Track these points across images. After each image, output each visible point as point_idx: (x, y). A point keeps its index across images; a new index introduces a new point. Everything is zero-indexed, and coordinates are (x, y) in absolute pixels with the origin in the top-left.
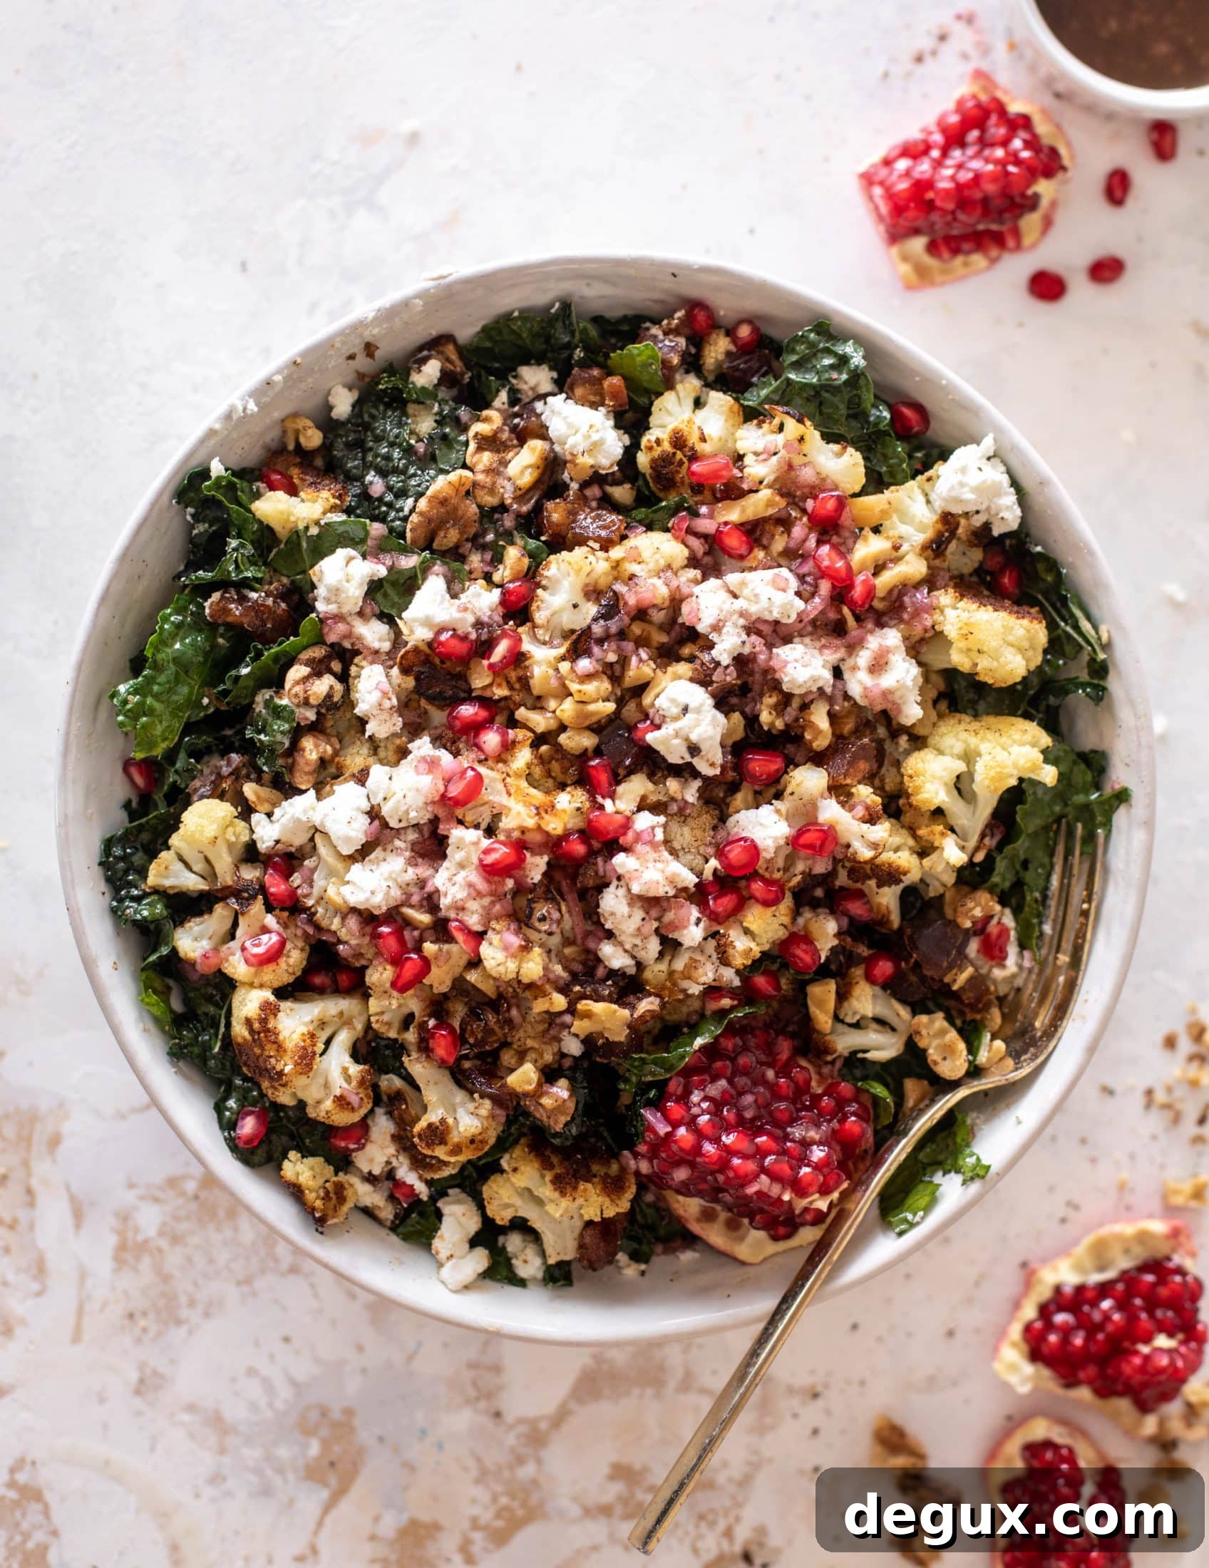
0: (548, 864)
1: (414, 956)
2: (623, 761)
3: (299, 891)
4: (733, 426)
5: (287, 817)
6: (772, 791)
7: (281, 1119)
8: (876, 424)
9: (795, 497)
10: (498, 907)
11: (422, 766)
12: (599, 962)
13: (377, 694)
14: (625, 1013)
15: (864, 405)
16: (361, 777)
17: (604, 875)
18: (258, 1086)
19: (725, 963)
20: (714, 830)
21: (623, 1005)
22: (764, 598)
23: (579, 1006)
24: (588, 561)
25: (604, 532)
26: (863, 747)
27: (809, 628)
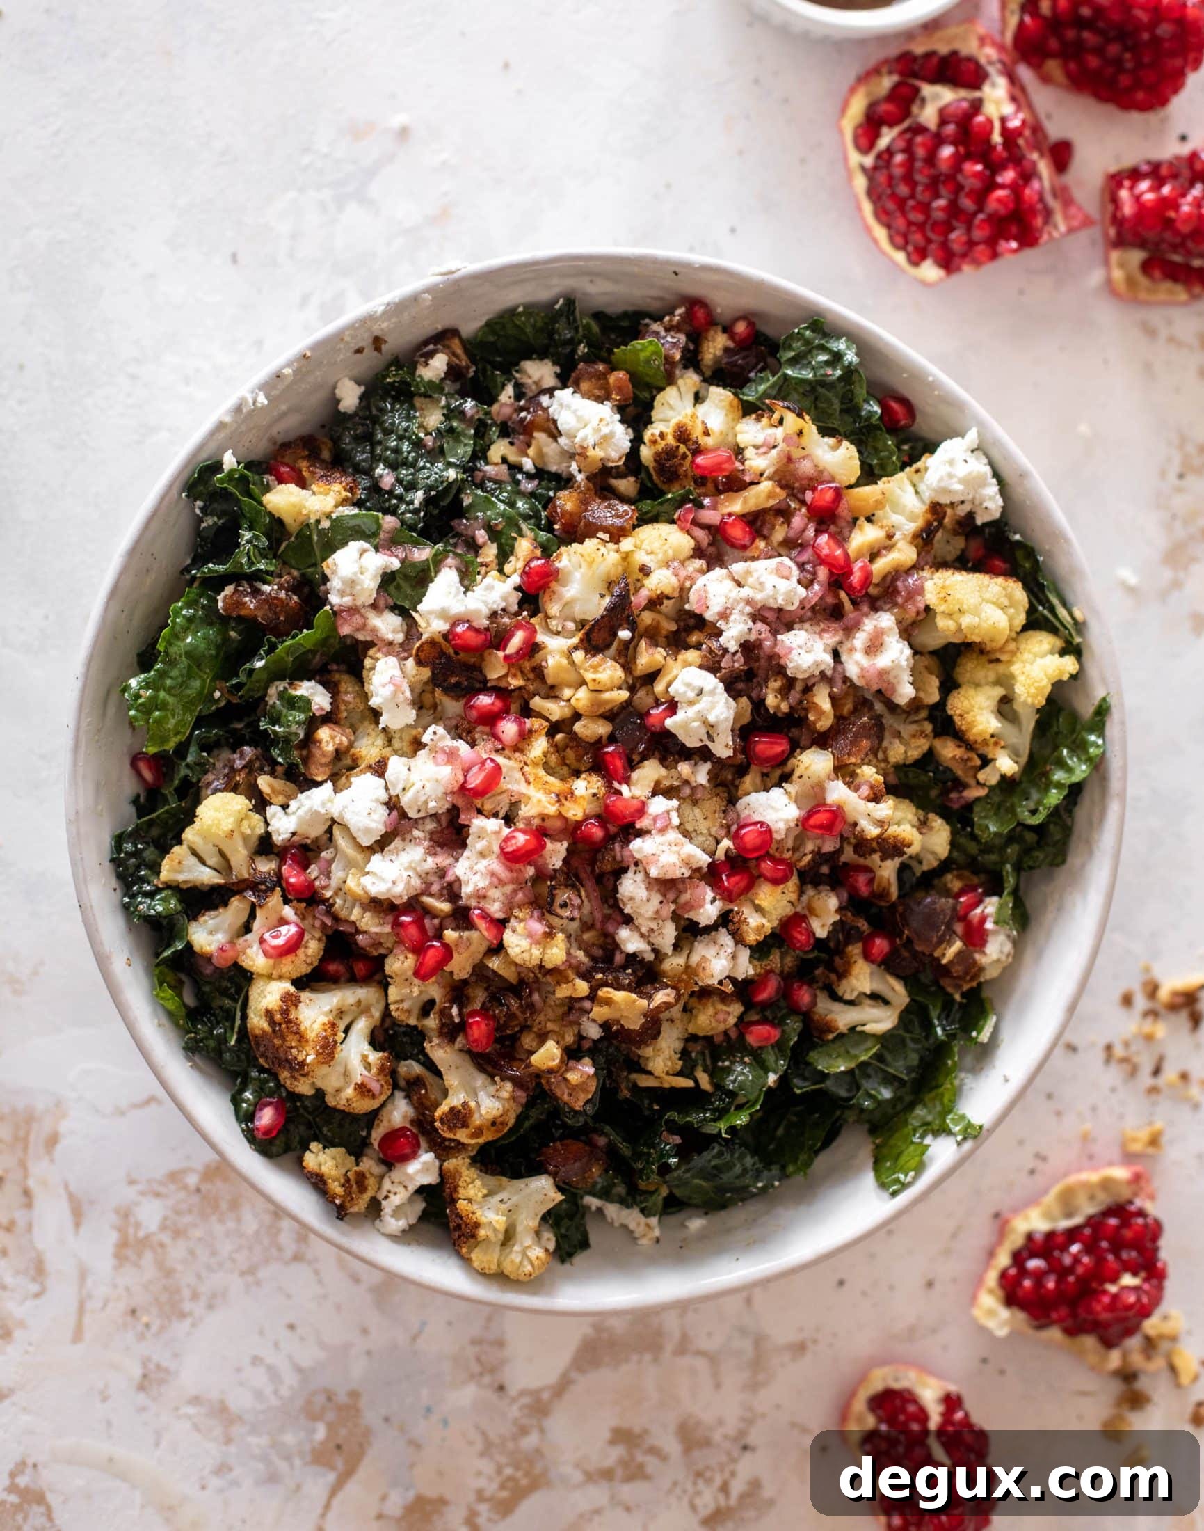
0: (568, 849)
1: (436, 944)
2: (637, 747)
3: (317, 883)
4: (734, 420)
5: (304, 809)
7: (299, 1108)
8: (868, 418)
9: (794, 489)
10: (520, 895)
11: (441, 757)
12: (616, 946)
13: (391, 688)
14: (645, 1002)
15: (856, 400)
16: (379, 769)
17: (622, 861)
18: (275, 1077)
19: (739, 940)
20: (724, 812)
21: (641, 994)
22: (769, 586)
23: (600, 993)
24: (600, 553)
25: (618, 522)
26: (863, 726)
27: (809, 614)
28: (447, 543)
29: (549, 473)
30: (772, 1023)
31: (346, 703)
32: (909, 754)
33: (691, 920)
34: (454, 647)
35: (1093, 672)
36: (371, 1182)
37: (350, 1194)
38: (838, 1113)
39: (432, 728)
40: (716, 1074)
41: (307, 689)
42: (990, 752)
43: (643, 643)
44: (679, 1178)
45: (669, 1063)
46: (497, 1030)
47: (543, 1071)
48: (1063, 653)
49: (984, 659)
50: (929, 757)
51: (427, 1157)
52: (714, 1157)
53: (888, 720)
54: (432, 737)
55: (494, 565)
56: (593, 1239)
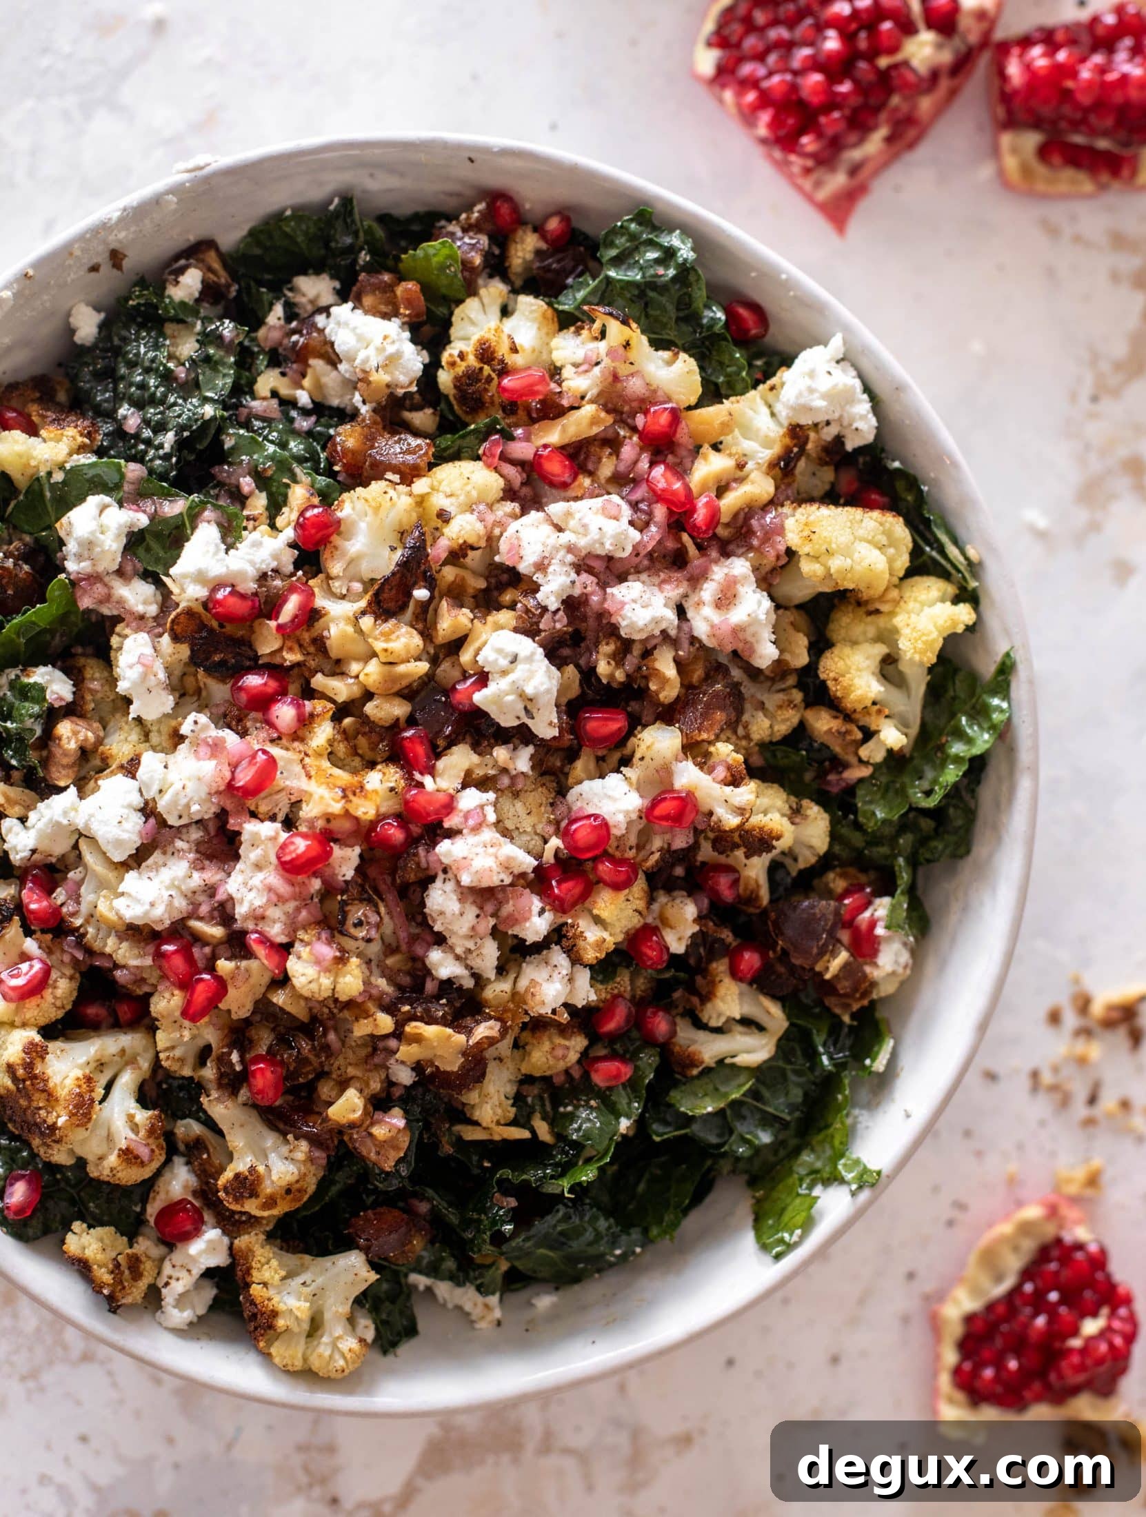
0: (361, 856)
1: (206, 977)
2: (441, 731)
3: (64, 910)
4: (547, 334)
5: (44, 820)
6: (616, 756)
7: (58, 1181)
8: (710, 327)
9: (622, 413)
10: (304, 913)
11: (204, 750)
12: (427, 972)
13: (139, 669)
14: (461, 1038)
15: (694, 305)
16: (131, 768)
17: (427, 869)
18: (28, 1145)
19: (575, 959)
20: (552, 805)
21: (459, 1029)
22: (593, 529)
23: (408, 1029)
24: (388, 496)
25: (410, 458)
26: (716, 695)
27: (646, 562)
28: (207, 494)
29: (330, 408)
30: (622, 1058)
31: (93, 692)
32: (776, 728)
33: (516, 936)
34: (217, 616)
35: (993, 623)
36: (148, 1267)
37: (121, 1282)
38: (709, 1163)
39: (193, 716)
40: (557, 1122)
41: (43, 675)
42: (873, 722)
43: (444, 604)
44: (520, 1248)
45: (499, 1111)
46: (286, 1078)
47: (343, 1126)
48: (956, 600)
49: (862, 611)
50: (801, 732)
51: (212, 1234)
52: (559, 1221)
53: (748, 689)
54: (193, 727)
55: (264, 519)
56: (421, 1326)
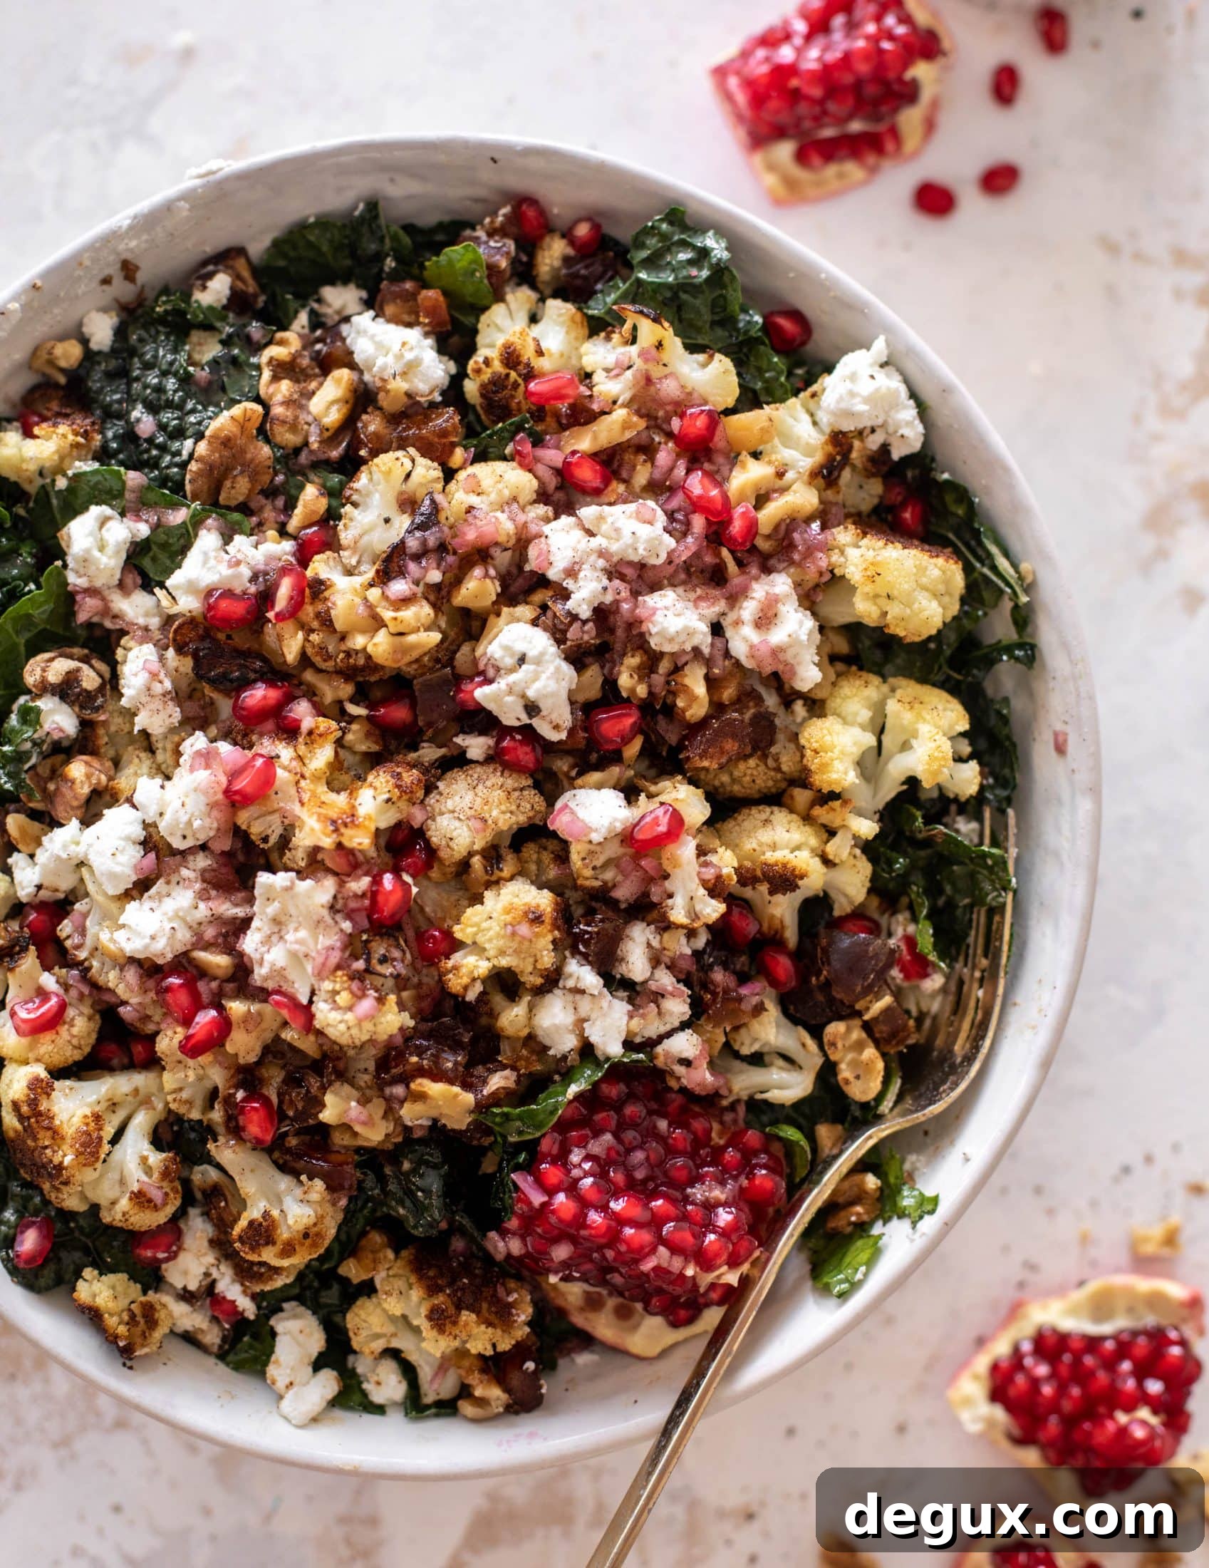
3: (69, 942)
4: (576, 339)
5: (50, 855)
7: (72, 1230)
8: (746, 332)
9: (656, 418)
13: (144, 676)
15: (730, 308)
18: (39, 1191)
21: (467, 1084)
22: (626, 534)
27: (681, 573)
36: (162, 1316)
37: (137, 1332)
39: (196, 736)
